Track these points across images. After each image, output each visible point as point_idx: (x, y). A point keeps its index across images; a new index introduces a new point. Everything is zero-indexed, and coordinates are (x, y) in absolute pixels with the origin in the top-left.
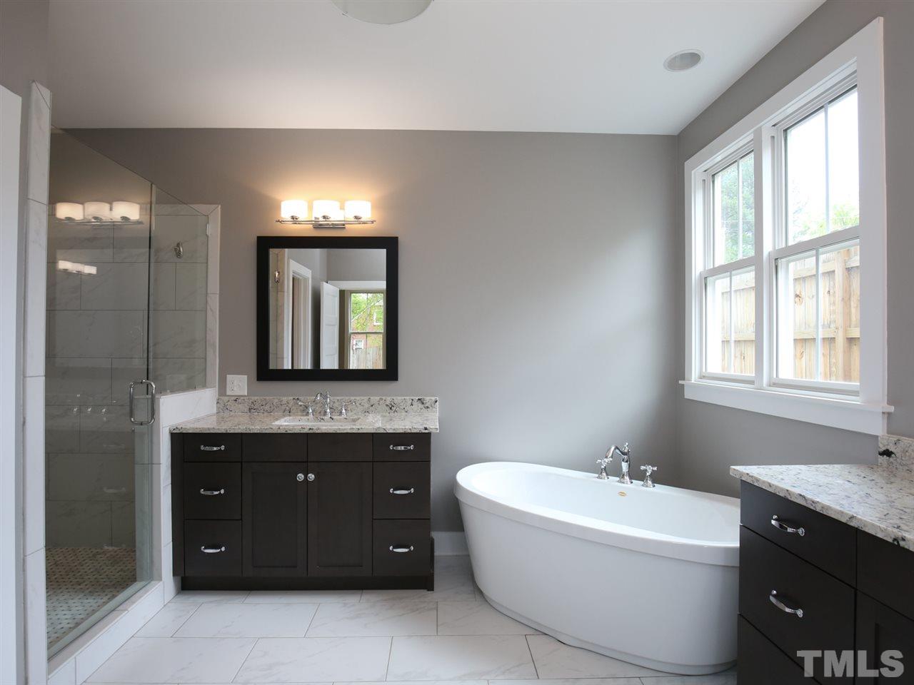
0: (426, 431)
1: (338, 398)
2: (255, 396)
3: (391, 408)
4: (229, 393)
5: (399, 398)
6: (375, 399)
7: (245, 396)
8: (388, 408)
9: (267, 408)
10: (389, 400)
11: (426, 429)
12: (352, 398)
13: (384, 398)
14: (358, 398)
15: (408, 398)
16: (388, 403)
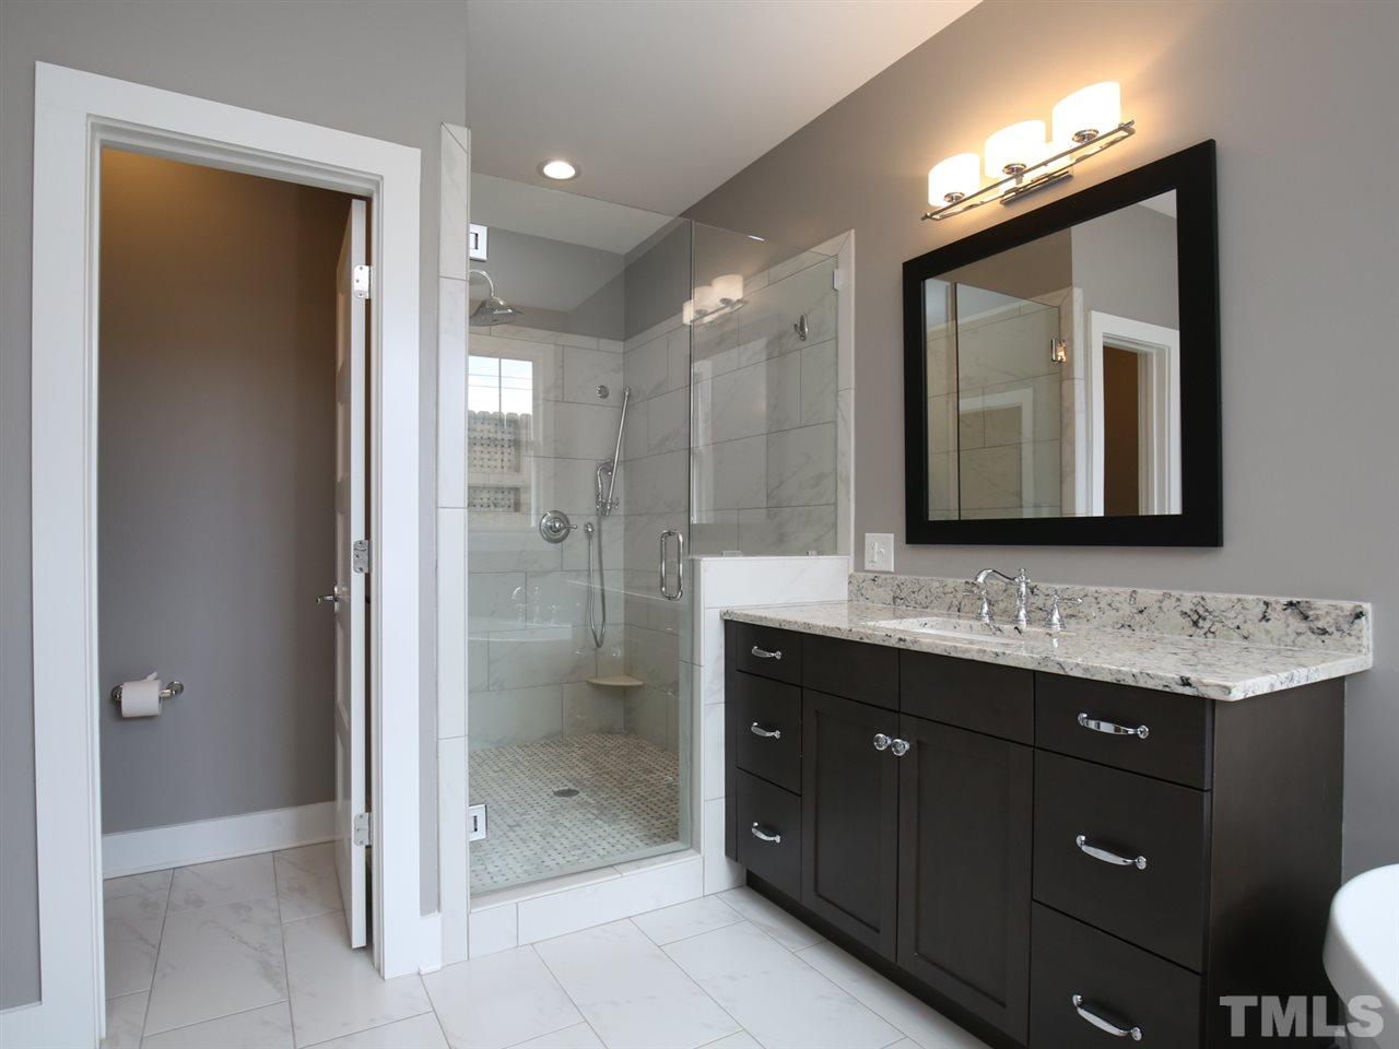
0: (1187, 691)
1: (1057, 587)
2: (904, 574)
3: (1195, 623)
4: (868, 566)
5: (1221, 596)
6: (1148, 595)
7: (891, 573)
8: (1187, 622)
9: (920, 597)
10: (1189, 599)
11: (1186, 682)
12: (1092, 589)
13: (1176, 593)
14: (1104, 589)
15: (1250, 597)
16: (1187, 607)
